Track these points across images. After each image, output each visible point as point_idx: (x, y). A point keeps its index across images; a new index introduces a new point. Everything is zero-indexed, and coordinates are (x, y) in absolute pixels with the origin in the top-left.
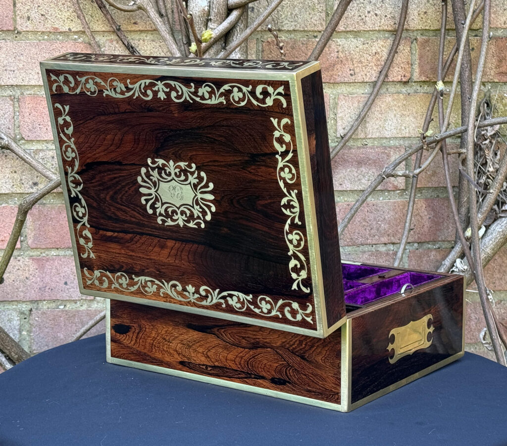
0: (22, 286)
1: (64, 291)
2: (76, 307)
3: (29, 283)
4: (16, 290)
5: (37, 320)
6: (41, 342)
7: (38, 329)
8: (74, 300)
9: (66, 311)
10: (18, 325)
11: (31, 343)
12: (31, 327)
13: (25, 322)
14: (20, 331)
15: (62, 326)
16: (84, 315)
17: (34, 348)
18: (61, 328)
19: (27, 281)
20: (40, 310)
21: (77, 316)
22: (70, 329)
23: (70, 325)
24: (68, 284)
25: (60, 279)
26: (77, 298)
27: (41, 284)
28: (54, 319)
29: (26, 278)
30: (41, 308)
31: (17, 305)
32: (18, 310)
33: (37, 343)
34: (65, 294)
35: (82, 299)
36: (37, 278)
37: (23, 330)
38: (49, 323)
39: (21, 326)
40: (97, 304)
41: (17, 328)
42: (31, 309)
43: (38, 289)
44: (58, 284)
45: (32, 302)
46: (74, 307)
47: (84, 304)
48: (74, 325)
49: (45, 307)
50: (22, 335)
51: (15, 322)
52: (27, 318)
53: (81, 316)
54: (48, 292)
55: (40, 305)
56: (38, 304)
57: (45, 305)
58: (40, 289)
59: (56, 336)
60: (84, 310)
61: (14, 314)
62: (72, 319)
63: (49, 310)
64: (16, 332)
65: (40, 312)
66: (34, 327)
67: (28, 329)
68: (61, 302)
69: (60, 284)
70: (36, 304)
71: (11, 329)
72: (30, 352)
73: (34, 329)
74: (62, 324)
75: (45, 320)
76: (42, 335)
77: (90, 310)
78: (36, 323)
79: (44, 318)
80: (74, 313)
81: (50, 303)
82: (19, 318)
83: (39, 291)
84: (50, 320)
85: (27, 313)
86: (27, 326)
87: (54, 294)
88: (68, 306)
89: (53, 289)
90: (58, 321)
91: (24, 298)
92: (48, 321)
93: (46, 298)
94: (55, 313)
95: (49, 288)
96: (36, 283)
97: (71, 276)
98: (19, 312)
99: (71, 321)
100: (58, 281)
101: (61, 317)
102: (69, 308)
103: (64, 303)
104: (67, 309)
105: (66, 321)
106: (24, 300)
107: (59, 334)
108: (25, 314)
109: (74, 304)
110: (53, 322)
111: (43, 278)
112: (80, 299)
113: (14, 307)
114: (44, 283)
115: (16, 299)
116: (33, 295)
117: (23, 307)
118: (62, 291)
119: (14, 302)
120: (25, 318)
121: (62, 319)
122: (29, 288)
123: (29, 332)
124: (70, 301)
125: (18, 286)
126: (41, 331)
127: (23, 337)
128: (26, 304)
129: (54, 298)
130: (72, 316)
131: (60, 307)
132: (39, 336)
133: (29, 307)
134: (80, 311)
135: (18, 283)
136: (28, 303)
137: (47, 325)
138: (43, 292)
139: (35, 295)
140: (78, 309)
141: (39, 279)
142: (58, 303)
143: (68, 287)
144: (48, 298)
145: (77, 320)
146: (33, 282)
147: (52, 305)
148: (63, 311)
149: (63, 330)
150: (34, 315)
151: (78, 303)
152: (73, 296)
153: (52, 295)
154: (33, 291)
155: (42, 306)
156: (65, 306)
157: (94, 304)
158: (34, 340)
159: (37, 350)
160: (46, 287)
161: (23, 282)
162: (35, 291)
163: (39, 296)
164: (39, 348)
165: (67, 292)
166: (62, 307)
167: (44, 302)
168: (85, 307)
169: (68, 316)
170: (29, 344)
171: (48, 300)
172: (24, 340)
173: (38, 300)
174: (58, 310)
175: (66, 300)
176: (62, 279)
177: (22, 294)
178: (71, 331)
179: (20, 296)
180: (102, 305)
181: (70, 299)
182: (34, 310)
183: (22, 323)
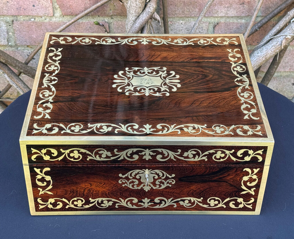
0: (5, 6)
1: (33, 11)
2: (42, 20)
3: (9, 5)
4: (2, 9)
5: (17, 27)
6: (21, 39)
7: (19, 32)
8: (40, 16)
9: (36, 22)
10: (6, 29)
11: (15, 40)
12: (14, 31)
13: (10, 27)
14: (8, 33)
15: (34, 31)
16: (48, 25)
17: (18, 43)
18: (34, 32)
19: (8, 3)
20: (19, 21)
21: (43, 25)
22: (39, 33)
23: (39, 31)
24: (35, 6)
25: (30, 3)
26: (42, 15)
27: (17, 6)
28: (28, 27)
29: (7, 2)
30: (19, 20)
31: (3, 18)
32: (5, 21)
33: (19, 40)
34: (34, 12)
35: (45, 16)
36: (14, 2)
37: (9, 32)
38: (25, 29)
39: (8, 30)
40: (56, 19)
41: (6, 31)
42: (13, 20)
43: (16, 8)
44: (28, 6)
45: (13, 16)
46: (40, 20)
47: (47, 18)
48: (42, 30)
49: (22, 19)
50: (9, 35)
51: (3, 28)
52: (11, 25)
53: (46, 25)
54: (22, 10)
55: (19, 18)
56: (17, 17)
57: (22, 18)
58: (17, 8)
59: (31, 36)
60: (47, 22)
61: (2, 23)
62: (40, 27)
63: (25, 21)
64: (5, 33)
65: (19, 22)
66: (17, 31)
67: (13, 32)
68: (32, 17)
69: (30, 6)
70: (16, 17)
71: (2, 31)
72: (16, 45)
73: (16, 32)
74: (34, 30)
75: (22, 27)
76: (22, 36)
77: (51, 22)
78: (17, 29)
79: (22, 26)
80: (41, 24)
81: (25, 17)
82: (6, 25)
83: (17, 10)
84: (26, 27)
85: (11, 23)
86: (11, 30)
87: (26, 12)
88: (37, 19)
89: (26, 9)
90: (31, 28)
91: (7, 13)
92: (25, 28)
93: (22, 14)
94: (29, 23)
95: (23, 9)
96: (14, 5)
97: (37, 1)
98: (5, 22)
99: (39, 28)
100: (29, 4)
101: (33, 26)
102: (37, 20)
103: (34, 17)
104: (36, 21)
105: (36, 28)
106: (8, 15)
107: (32, 35)
108: (10, 23)
109: (40, 18)
110: (28, 28)
111: (18, 2)
112: (44, 15)
113: (2, 18)
114: (19, 5)
115: (2, 14)
116: (13, 12)
117: (7, 19)
118: (31, 10)
119: (1, 16)
120: (10, 25)
121: (33, 27)
122: (10, 8)
123: (14, 33)
124: (38, 16)
125: (3, 6)
126: (21, 33)
127: (9, 36)
128: (10, 17)
129: (27, 14)
130: (40, 26)
131: (31, 20)
132: (20, 36)
133: (12, 19)
134: (45, 22)
135: (2, 4)
136: (10, 16)
137: (24, 30)
138: (19, 11)
139: (14, 12)
140: (43, 21)
141: (15, 3)
142: (30, 17)
143: (35, 8)
144: (23, 14)
145: (43, 28)
146: (12, 4)
147: (26, 18)
148: (33, 22)
149: (35, 33)
150: (15, 24)
151: (43, 17)
152: (39, 14)
153: (25, 12)
154: (13, 10)
155: (20, 19)
156: (35, 19)
157: (54, 19)
158: (17, 38)
159: (20, 44)
160: (21, 7)
161: (5, 4)
162: (14, 10)
163: (17, 13)
164: (21, 43)
165: (35, 11)
166: (33, 20)
167: (21, 17)
168: (48, 20)
169: (37, 25)
170: (14, 40)
171: (23, 16)
172: (11, 37)
173: (16, 15)
174: (30, 21)
175: (35, 16)
176: (31, 3)
177: (6, 11)
178: (40, 34)
179: (5, 13)
180: (58, 19)
181: (38, 15)
182: (15, 21)
183: (8, 28)
